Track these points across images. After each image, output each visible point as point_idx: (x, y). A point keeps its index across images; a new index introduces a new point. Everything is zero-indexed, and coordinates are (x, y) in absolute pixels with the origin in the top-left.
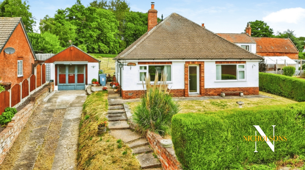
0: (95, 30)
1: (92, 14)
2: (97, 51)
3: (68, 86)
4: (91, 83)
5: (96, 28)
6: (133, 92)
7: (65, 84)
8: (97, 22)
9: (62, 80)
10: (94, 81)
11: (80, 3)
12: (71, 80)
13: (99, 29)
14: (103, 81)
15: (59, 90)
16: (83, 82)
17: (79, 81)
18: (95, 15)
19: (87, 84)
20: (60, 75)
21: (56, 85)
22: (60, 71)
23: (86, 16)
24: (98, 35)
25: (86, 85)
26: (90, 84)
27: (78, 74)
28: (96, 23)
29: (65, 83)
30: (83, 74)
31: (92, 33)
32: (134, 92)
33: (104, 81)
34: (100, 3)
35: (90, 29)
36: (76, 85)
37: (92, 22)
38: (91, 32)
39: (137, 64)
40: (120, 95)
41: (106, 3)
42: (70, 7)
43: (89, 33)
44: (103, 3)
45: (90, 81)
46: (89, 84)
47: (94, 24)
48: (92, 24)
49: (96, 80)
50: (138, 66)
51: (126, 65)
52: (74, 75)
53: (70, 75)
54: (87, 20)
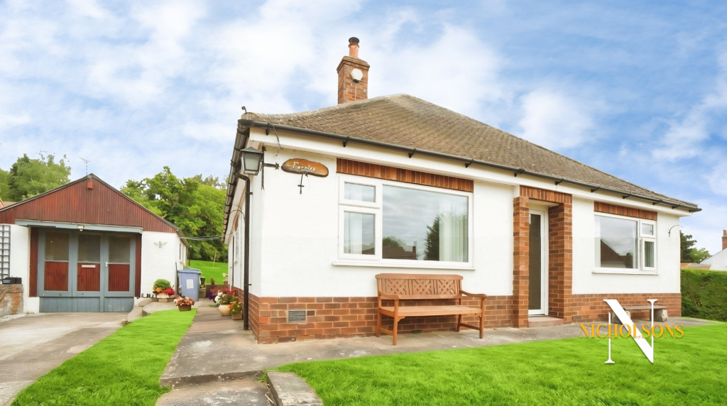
0: (196, 220)
1: (190, 191)
2: (200, 256)
3: (75, 300)
4: (151, 292)
5: (198, 216)
6: (309, 306)
7: (64, 293)
8: (199, 205)
9: (56, 279)
10: (162, 287)
11: (169, 172)
12: (88, 281)
13: (204, 219)
14: (188, 287)
15: (42, 310)
16: (127, 289)
17: (113, 287)
18: (196, 194)
19: (138, 294)
20: (48, 265)
21: (33, 293)
22: (47, 253)
23: (180, 195)
24: (200, 228)
25: (135, 298)
26: (148, 296)
27: (109, 265)
28: (196, 206)
29: (66, 289)
30: (129, 266)
31: (191, 224)
32: (315, 306)
33: (192, 287)
34: (207, 179)
35: (186, 217)
36: (102, 299)
37: (190, 206)
38: (188, 222)
39: (332, 167)
40: (242, 324)
41: (217, 179)
42: (152, 177)
43: (184, 223)
44: (212, 180)
45: (147, 287)
46: (145, 296)
47: (193, 210)
48: (189, 208)
49: (168, 284)
50: (336, 180)
51: (276, 166)
52: (98, 266)
53: (83, 266)
54: (180, 202)
